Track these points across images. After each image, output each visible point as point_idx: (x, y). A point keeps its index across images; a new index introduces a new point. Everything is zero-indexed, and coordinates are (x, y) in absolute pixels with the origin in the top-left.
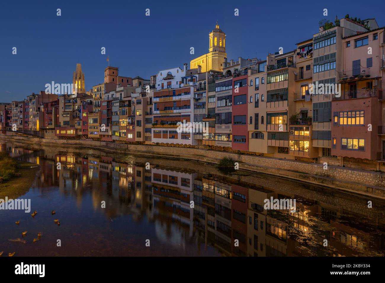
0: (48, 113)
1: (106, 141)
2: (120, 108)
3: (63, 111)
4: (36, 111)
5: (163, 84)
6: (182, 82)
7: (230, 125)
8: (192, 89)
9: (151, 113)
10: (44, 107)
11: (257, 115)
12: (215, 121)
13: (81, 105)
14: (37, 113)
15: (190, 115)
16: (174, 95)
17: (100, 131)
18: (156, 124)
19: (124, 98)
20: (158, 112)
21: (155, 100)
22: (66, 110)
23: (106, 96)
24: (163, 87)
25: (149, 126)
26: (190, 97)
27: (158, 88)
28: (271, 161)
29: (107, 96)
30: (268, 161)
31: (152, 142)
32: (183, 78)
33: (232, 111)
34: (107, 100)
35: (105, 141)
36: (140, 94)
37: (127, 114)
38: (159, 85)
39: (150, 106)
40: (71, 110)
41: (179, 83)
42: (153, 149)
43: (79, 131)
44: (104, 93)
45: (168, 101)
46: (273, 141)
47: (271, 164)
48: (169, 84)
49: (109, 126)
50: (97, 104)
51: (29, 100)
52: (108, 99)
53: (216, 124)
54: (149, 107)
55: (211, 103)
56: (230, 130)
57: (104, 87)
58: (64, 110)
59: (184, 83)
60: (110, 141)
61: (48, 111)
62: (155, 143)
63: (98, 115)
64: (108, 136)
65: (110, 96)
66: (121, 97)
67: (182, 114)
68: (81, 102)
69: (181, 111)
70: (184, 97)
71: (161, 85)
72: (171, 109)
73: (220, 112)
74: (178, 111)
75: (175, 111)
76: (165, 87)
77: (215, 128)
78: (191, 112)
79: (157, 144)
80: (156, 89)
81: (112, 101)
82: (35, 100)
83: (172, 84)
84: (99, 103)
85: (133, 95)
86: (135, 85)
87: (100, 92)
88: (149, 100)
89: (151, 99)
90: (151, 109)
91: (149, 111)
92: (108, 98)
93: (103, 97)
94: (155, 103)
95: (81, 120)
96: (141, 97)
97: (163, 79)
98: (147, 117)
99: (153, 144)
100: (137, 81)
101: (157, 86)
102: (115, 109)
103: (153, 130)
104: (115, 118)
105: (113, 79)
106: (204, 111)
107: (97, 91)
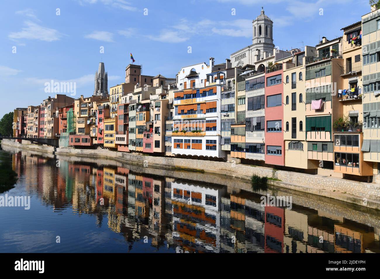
0: (63, 119)
1: (123, 152)
2: (138, 113)
3: (79, 117)
4: (51, 117)
5: (185, 83)
6: (208, 80)
7: (263, 133)
8: (219, 89)
9: (171, 119)
10: (59, 112)
11: (294, 120)
12: (245, 128)
13: (97, 109)
14: (51, 119)
15: (216, 121)
17: (116, 140)
18: (177, 132)
19: (142, 100)
20: (180, 117)
21: (176, 102)
22: (82, 116)
23: (123, 98)
24: (185, 86)
25: (169, 133)
26: (216, 98)
27: (180, 88)
28: (312, 179)
29: (125, 99)
30: (309, 179)
31: (172, 153)
32: (208, 76)
33: (264, 115)
34: (124, 103)
35: (121, 152)
36: (160, 96)
37: (144, 120)
38: (181, 84)
39: (171, 110)
40: (87, 115)
41: (204, 81)
42: (173, 162)
43: (94, 139)
44: (121, 95)
45: (191, 103)
46: (315, 153)
47: (313, 183)
48: (193, 84)
49: (125, 134)
50: (114, 108)
51: (44, 105)
52: (126, 103)
53: (246, 132)
55: (241, 105)
56: (263, 139)
57: (122, 88)
58: (80, 115)
59: (209, 81)
60: (126, 152)
61: (63, 117)
62: (176, 154)
63: (115, 121)
64: (125, 145)
65: (128, 99)
66: (139, 99)
67: (207, 119)
68: (98, 106)
69: (205, 115)
70: (209, 99)
71: (183, 84)
72: (195, 113)
73: (251, 116)
74: (202, 115)
75: (199, 116)
76: (188, 86)
77: (245, 135)
78: (217, 117)
79: (179, 156)
80: (178, 89)
81: (129, 104)
82: (50, 105)
83: (196, 83)
84: (117, 108)
85: (152, 97)
86: (156, 85)
87: (118, 94)
88: (169, 102)
89: (172, 101)
90: (172, 113)
91: (169, 116)
92: (126, 101)
93: (120, 100)
94: (176, 106)
95: (97, 127)
96: (160, 99)
97: (185, 77)
98: (167, 122)
99: (174, 155)
100: (158, 80)
101: (178, 85)
102: (132, 114)
103: (173, 138)
104: (132, 125)
105: (135, 79)
106: (233, 116)
107: (114, 93)
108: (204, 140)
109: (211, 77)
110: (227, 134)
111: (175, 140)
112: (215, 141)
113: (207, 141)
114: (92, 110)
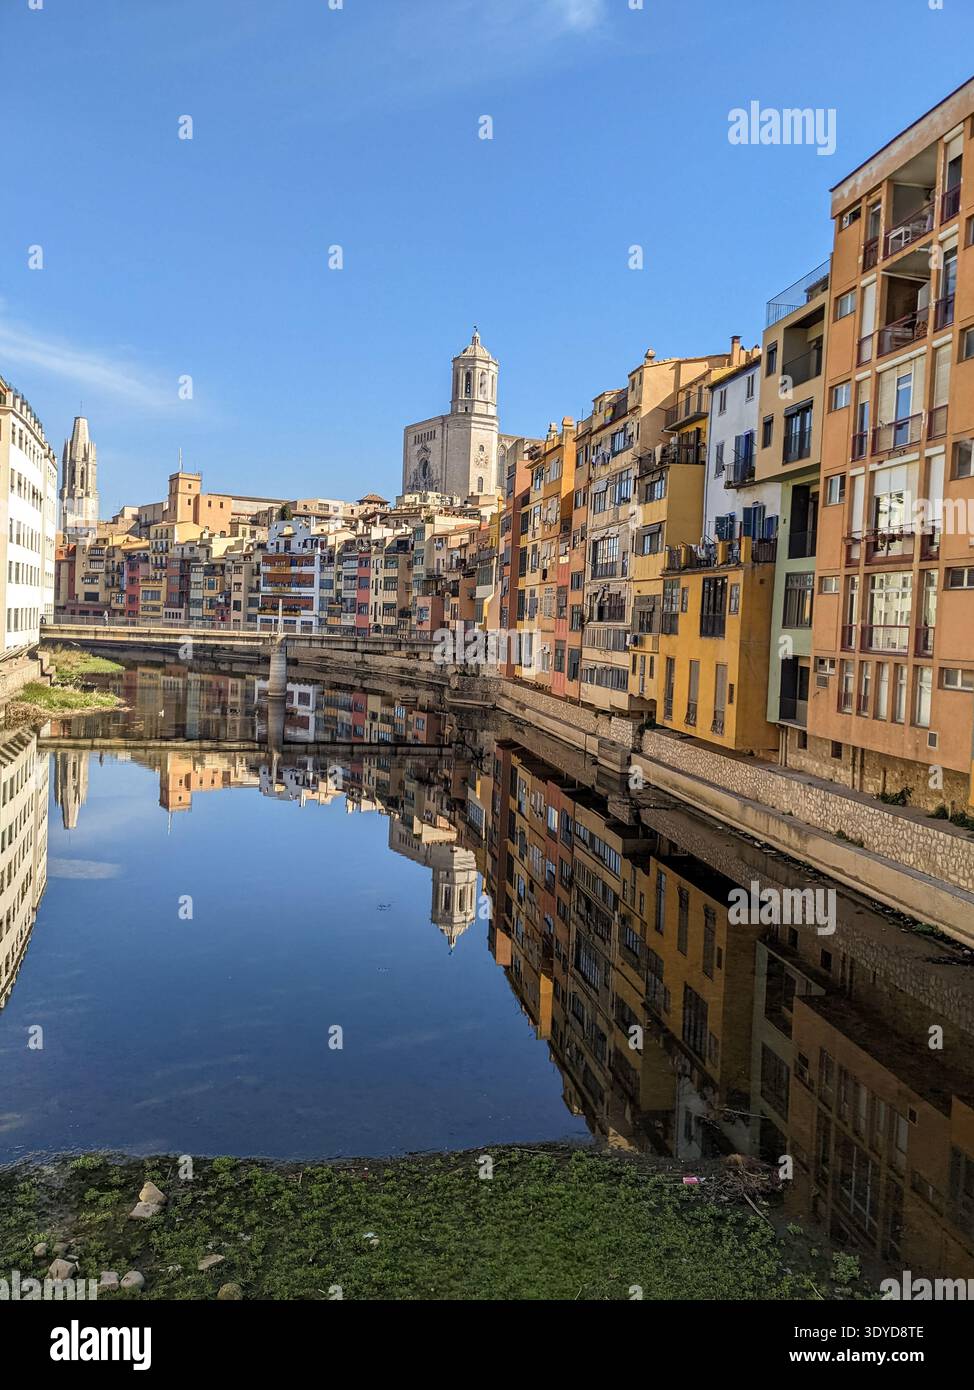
2: (206, 577)
3: (85, 572)
5: (278, 543)
7: (355, 615)
8: (317, 558)
9: (258, 590)
12: (340, 609)
13: (124, 560)
15: (313, 598)
16: (293, 562)
18: (265, 609)
20: (269, 589)
21: (267, 569)
22: (92, 570)
23: (178, 549)
24: (278, 548)
25: (254, 610)
26: (315, 570)
27: (270, 549)
29: (180, 550)
33: (357, 597)
34: (180, 557)
36: (241, 556)
37: (217, 589)
38: (272, 544)
39: (258, 577)
40: (102, 570)
41: (301, 544)
43: (118, 613)
44: (174, 544)
45: (284, 572)
48: (287, 546)
49: (184, 608)
50: (159, 562)
52: (182, 556)
53: (341, 613)
54: (255, 579)
56: (354, 622)
58: (87, 569)
63: (163, 585)
65: (187, 550)
66: (208, 557)
67: (303, 595)
68: (125, 556)
69: (302, 589)
70: (306, 570)
71: (275, 544)
72: (289, 586)
73: (346, 596)
74: (298, 589)
75: (293, 589)
76: (282, 549)
78: (315, 593)
80: (267, 549)
81: (191, 562)
83: (292, 546)
84: (164, 562)
87: (166, 539)
88: (255, 567)
89: (258, 565)
90: (258, 582)
91: (254, 585)
92: (183, 553)
93: (171, 551)
94: (264, 574)
95: (124, 592)
96: (242, 561)
97: (277, 536)
98: (252, 595)
101: (268, 546)
102: (197, 576)
103: (259, 617)
104: (195, 594)
105: (189, 501)
106: (331, 594)
107: (159, 536)
108: (299, 620)
109: (309, 542)
110: (324, 615)
111: (262, 619)
112: (311, 623)
113: (303, 623)
114: (113, 562)
